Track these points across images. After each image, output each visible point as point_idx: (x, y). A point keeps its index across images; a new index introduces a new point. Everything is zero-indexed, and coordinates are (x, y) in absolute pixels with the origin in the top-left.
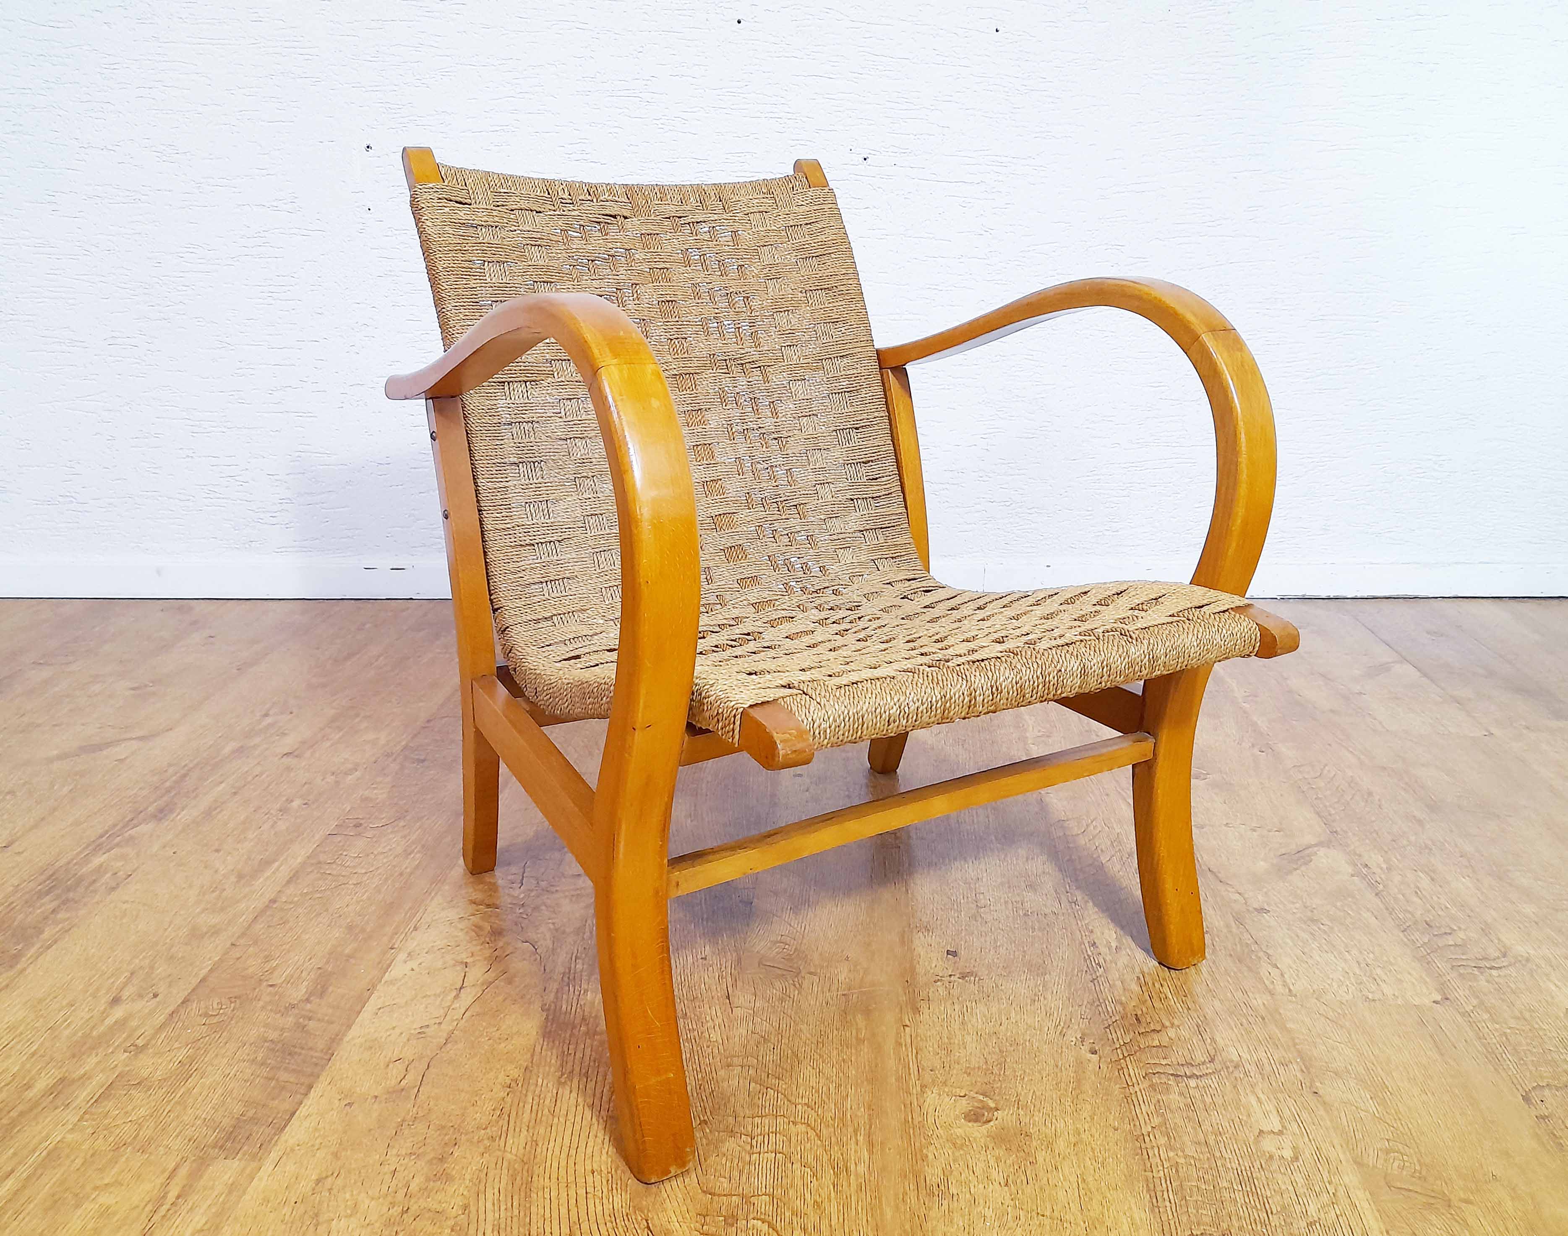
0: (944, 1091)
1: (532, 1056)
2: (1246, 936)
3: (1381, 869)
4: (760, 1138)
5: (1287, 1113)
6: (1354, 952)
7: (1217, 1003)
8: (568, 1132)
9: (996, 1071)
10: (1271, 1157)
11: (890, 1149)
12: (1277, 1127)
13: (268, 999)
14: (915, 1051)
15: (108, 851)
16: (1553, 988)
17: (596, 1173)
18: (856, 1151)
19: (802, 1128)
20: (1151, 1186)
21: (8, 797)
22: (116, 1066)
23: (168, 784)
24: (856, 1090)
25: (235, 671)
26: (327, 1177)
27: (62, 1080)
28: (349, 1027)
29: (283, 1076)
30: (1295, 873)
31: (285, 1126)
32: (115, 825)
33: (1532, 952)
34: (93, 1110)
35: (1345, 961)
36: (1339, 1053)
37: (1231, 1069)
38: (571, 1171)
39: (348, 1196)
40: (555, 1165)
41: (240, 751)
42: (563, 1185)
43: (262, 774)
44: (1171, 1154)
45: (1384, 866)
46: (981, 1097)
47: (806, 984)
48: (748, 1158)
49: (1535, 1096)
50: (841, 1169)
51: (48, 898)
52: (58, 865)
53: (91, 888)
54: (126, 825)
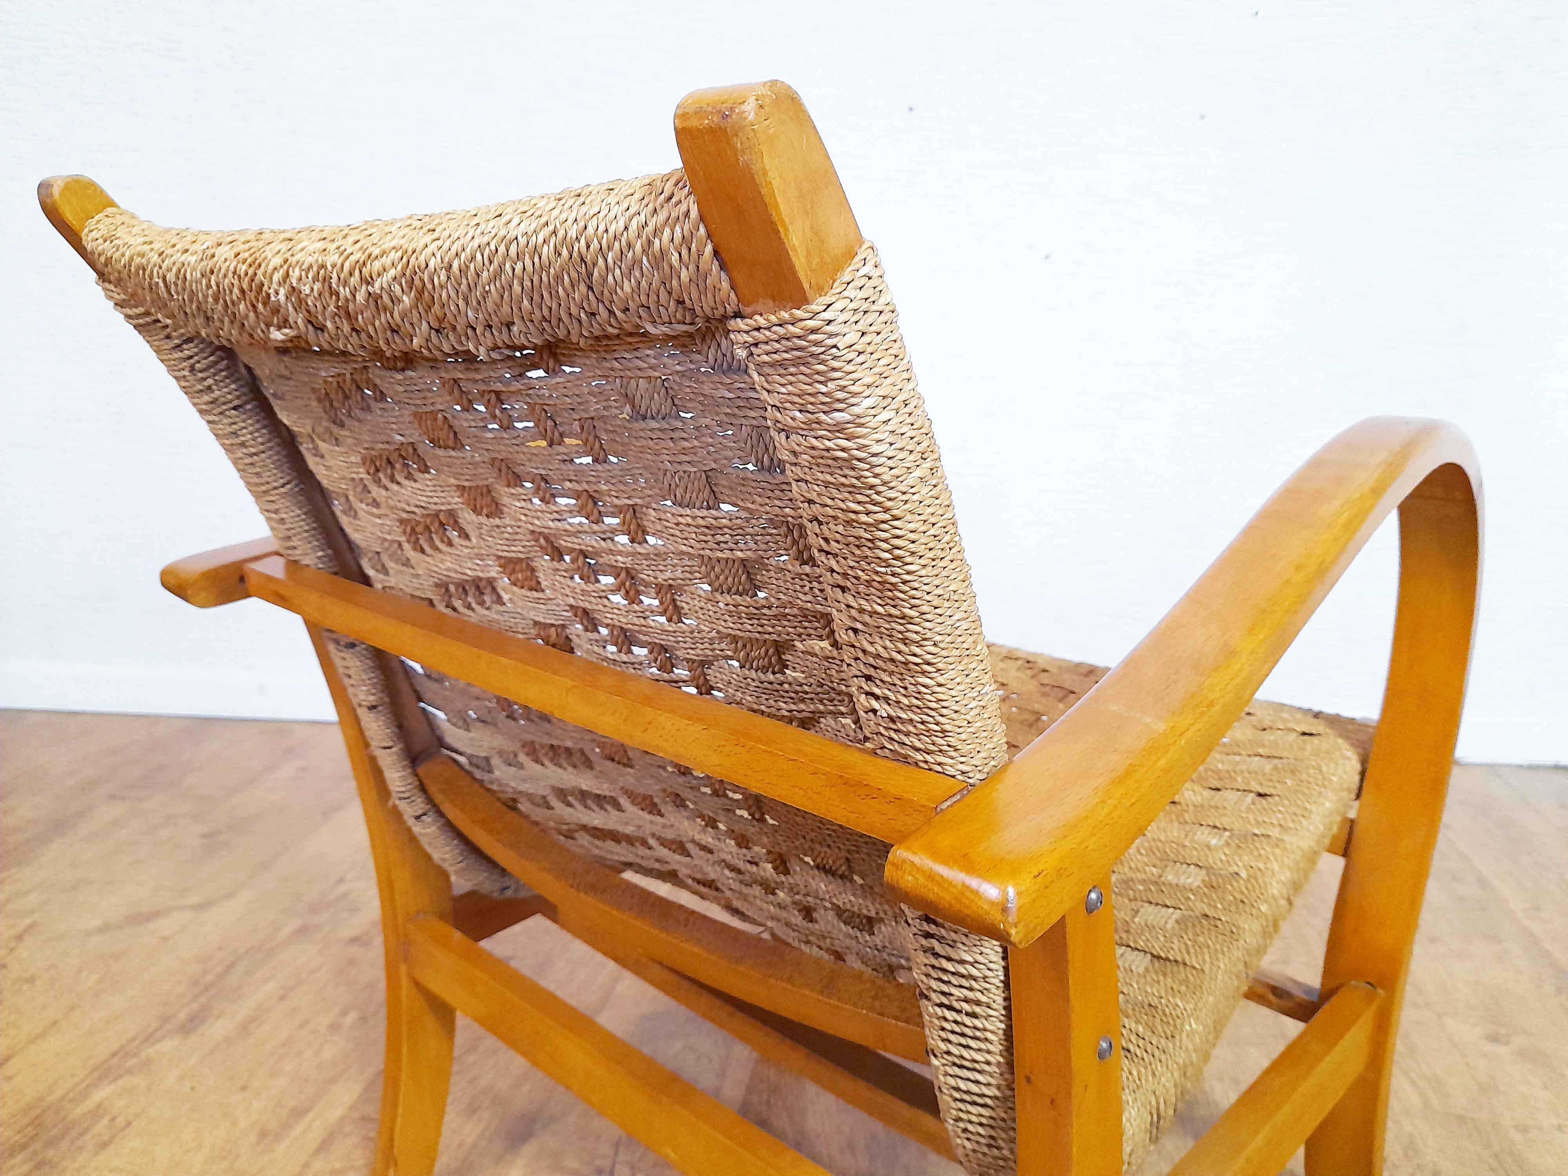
15: (116, 1079)
21: (25, 987)
23: (209, 978)
32: (134, 1039)
41: (303, 931)
51: (19, 1159)
52: (51, 1099)
53: (79, 1143)
54: (146, 1040)
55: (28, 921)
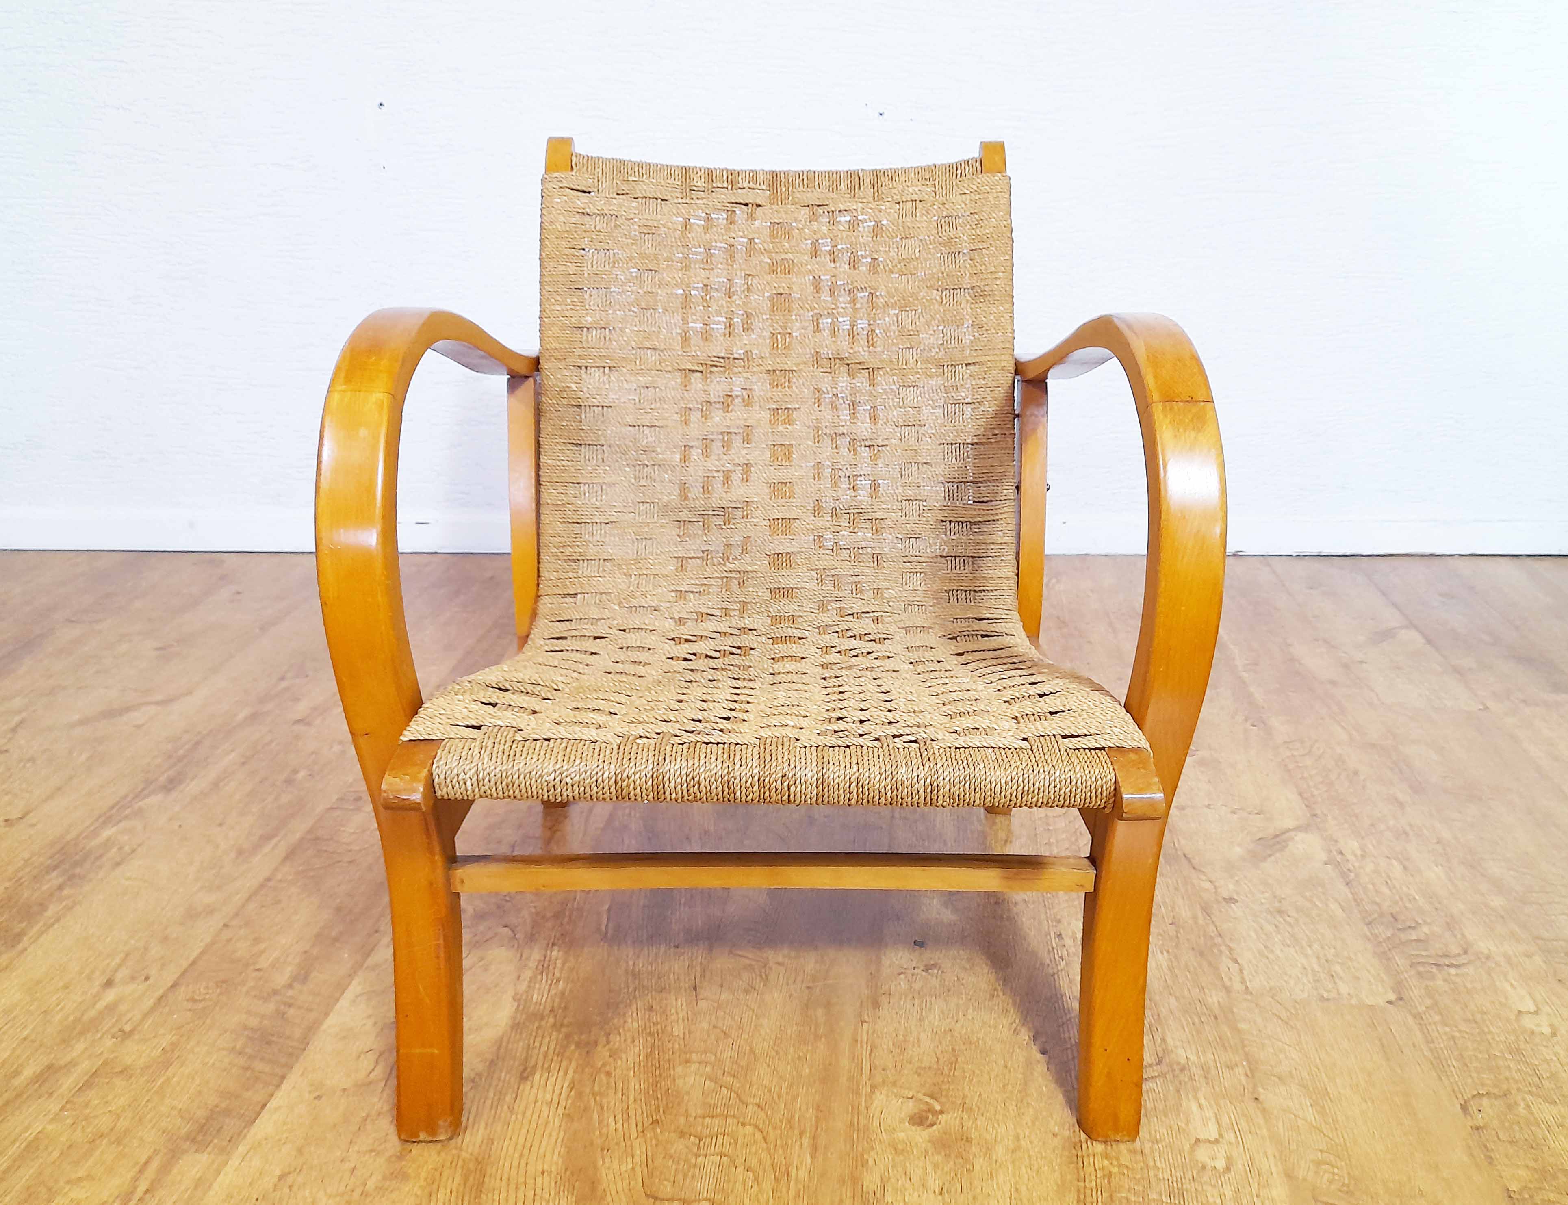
0: (893, 1092)
1: (499, 1048)
2: (1212, 928)
3: (1356, 855)
4: (708, 1140)
5: (1225, 1120)
6: (1316, 946)
7: (1173, 1001)
8: (524, 1131)
9: (946, 1071)
10: (1204, 1167)
11: (832, 1154)
12: (1213, 1134)
13: (252, 984)
14: (869, 1048)
15: (118, 823)
16: (1509, 988)
17: (545, 1174)
18: (799, 1156)
19: (749, 1129)
20: (1082, 1197)
21: (28, 765)
22: (102, 1052)
23: (181, 752)
24: (808, 1089)
25: (257, 630)
26: (289, 1173)
27: (49, 1067)
28: (327, 1015)
29: (259, 1066)
30: (1269, 860)
31: (255, 1119)
32: (126, 796)
33: (1493, 949)
34: (75, 1100)
35: (1306, 956)
36: (1286, 1057)
37: (1177, 1072)
38: (522, 1172)
39: (307, 1193)
40: (507, 1165)
41: (253, 718)
42: (513, 1186)
43: (272, 741)
44: (1106, 1163)
45: (1359, 852)
46: (927, 1099)
47: (772, 977)
48: (693, 1161)
49: (1473, 1106)
50: (783, 1174)
51: (55, 874)
52: (69, 837)
53: (98, 863)
54: (137, 796)
55: (17, 719)
